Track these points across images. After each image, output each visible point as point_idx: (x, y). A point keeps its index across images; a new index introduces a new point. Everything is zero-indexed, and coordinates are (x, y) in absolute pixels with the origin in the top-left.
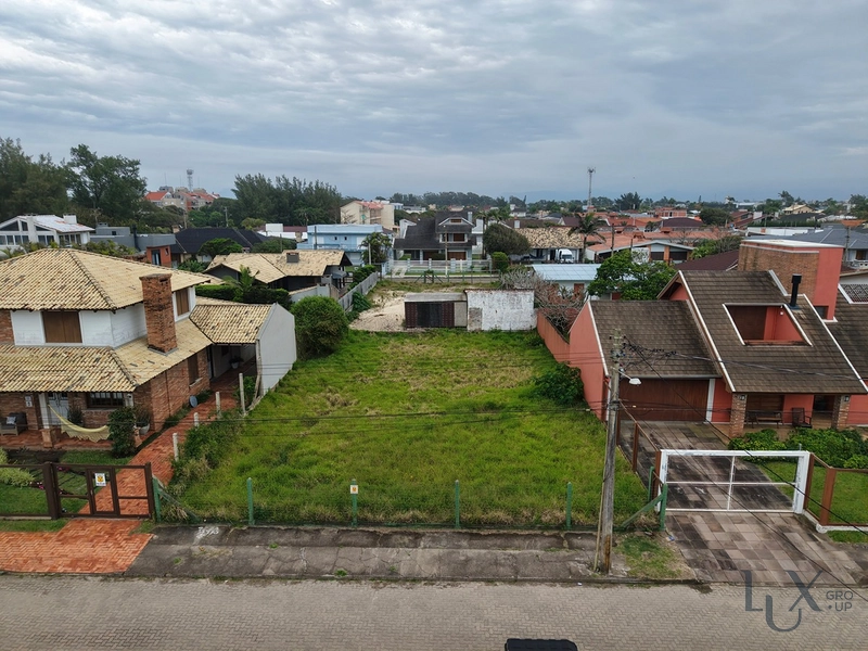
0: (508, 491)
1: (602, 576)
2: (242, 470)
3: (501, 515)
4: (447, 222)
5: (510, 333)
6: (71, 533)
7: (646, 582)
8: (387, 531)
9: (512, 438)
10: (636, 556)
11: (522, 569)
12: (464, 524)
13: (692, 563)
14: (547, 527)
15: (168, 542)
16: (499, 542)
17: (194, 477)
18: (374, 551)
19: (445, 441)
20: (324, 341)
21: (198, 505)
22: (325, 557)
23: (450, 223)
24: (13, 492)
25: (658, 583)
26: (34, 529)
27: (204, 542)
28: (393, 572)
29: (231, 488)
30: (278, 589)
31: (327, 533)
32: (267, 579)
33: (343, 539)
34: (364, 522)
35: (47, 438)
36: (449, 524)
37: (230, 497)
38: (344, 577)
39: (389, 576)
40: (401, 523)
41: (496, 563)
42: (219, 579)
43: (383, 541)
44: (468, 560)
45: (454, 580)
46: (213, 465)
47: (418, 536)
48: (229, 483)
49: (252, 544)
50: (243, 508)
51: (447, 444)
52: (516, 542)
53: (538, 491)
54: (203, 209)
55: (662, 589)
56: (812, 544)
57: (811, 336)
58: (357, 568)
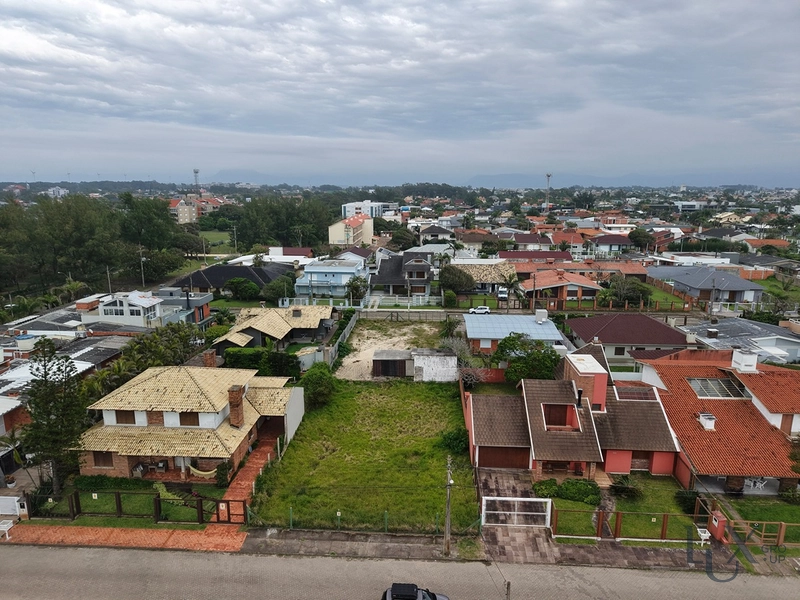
0: (413, 513)
1: (446, 557)
2: (284, 498)
3: (406, 526)
4: (412, 262)
5: (440, 384)
6: (210, 531)
7: (464, 561)
8: (354, 533)
9: (422, 479)
10: (464, 548)
11: (412, 554)
12: (389, 531)
13: (488, 552)
14: (427, 533)
15: (256, 537)
16: (404, 540)
17: (262, 503)
18: (347, 543)
19: (386, 481)
20: (321, 399)
21: (266, 518)
22: (326, 546)
23: (414, 263)
24: (176, 508)
25: (469, 561)
26: (193, 529)
27: (271, 537)
28: (355, 553)
29: (280, 509)
30: (306, 560)
31: (327, 533)
32: (301, 556)
33: (334, 537)
34: (343, 528)
35: (183, 477)
36: (382, 530)
37: (280, 514)
38: (334, 555)
39: (354, 555)
40: (360, 529)
41: (401, 550)
42: (280, 555)
43: (351, 538)
44: (389, 549)
45: (381, 557)
46: (270, 495)
47: (368, 536)
48: (278, 506)
49: (293, 539)
50: (287, 520)
51: (387, 483)
52: (412, 540)
53: (427, 513)
54: (211, 214)
55: (471, 563)
56: (546, 544)
57: (583, 426)
58: (340, 551)
